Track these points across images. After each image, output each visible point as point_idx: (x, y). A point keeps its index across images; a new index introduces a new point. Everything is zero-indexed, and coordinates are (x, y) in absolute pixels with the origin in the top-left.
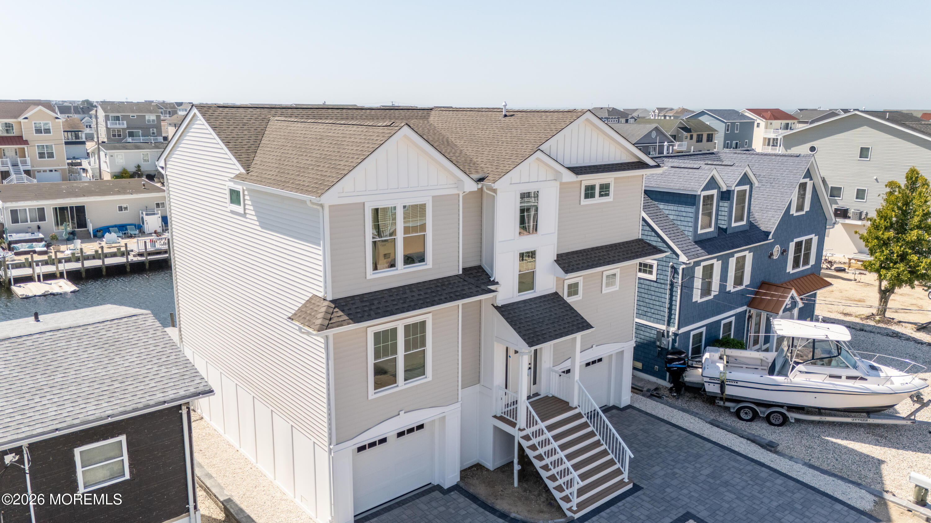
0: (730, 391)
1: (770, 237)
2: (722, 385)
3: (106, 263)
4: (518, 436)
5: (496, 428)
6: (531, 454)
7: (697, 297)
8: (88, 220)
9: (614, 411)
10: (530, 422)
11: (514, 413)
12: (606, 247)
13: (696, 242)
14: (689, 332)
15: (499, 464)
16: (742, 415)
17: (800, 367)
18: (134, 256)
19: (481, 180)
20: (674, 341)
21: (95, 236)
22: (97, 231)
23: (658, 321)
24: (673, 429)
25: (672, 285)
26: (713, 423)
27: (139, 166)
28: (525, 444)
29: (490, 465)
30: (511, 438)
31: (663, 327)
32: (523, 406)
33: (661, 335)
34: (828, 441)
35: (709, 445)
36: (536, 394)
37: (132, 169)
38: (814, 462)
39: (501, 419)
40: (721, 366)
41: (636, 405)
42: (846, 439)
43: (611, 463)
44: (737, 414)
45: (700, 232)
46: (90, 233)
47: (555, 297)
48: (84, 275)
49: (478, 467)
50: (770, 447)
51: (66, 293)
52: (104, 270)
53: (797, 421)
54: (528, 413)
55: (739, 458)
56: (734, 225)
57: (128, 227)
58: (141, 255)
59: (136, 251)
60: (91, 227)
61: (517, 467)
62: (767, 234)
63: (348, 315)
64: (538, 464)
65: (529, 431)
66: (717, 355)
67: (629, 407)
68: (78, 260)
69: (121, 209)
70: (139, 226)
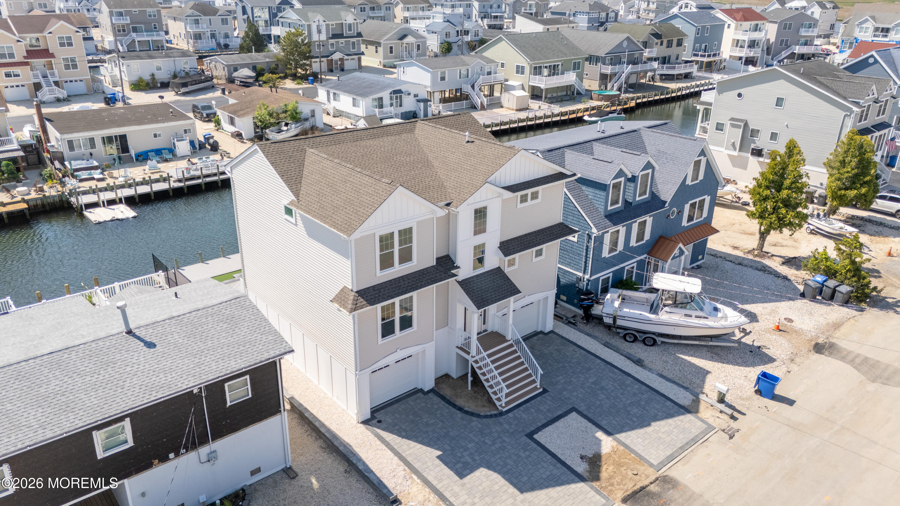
0: (619, 322)
1: (667, 205)
2: (615, 319)
3: (154, 189)
4: (471, 361)
5: (457, 354)
6: (479, 372)
7: (605, 254)
8: (130, 147)
9: (541, 335)
10: (479, 352)
11: (468, 344)
12: (535, 232)
13: (606, 217)
14: (599, 278)
15: (460, 374)
16: (628, 338)
17: (666, 309)
18: (174, 182)
19: (448, 205)
20: (587, 284)
21: (137, 160)
22: (139, 156)
23: (577, 270)
24: (577, 349)
25: (587, 247)
26: (607, 345)
27: (153, 75)
28: (475, 366)
29: (454, 375)
30: (467, 361)
31: (580, 274)
32: (474, 343)
33: (579, 279)
34: (679, 357)
35: (599, 361)
36: (485, 331)
37: (147, 77)
38: (665, 373)
39: (461, 348)
40: (617, 304)
41: (557, 331)
42: (692, 356)
43: (530, 376)
44: (624, 337)
45: (609, 208)
46: (132, 158)
47: (498, 272)
48: (137, 200)
49: (447, 376)
50: (639, 362)
51: (127, 219)
52: (153, 195)
53: (662, 342)
54: (478, 348)
55: (616, 370)
56: (638, 199)
57: (163, 151)
58: (180, 181)
59: (175, 177)
60: (133, 153)
61: (470, 379)
62: (665, 202)
63: (366, 300)
64: (482, 378)
65: (477, 358)
66: (616, 296)
67: (552, 332)
68: (130, 186)
69: (155, 136)
70: (172, 151)
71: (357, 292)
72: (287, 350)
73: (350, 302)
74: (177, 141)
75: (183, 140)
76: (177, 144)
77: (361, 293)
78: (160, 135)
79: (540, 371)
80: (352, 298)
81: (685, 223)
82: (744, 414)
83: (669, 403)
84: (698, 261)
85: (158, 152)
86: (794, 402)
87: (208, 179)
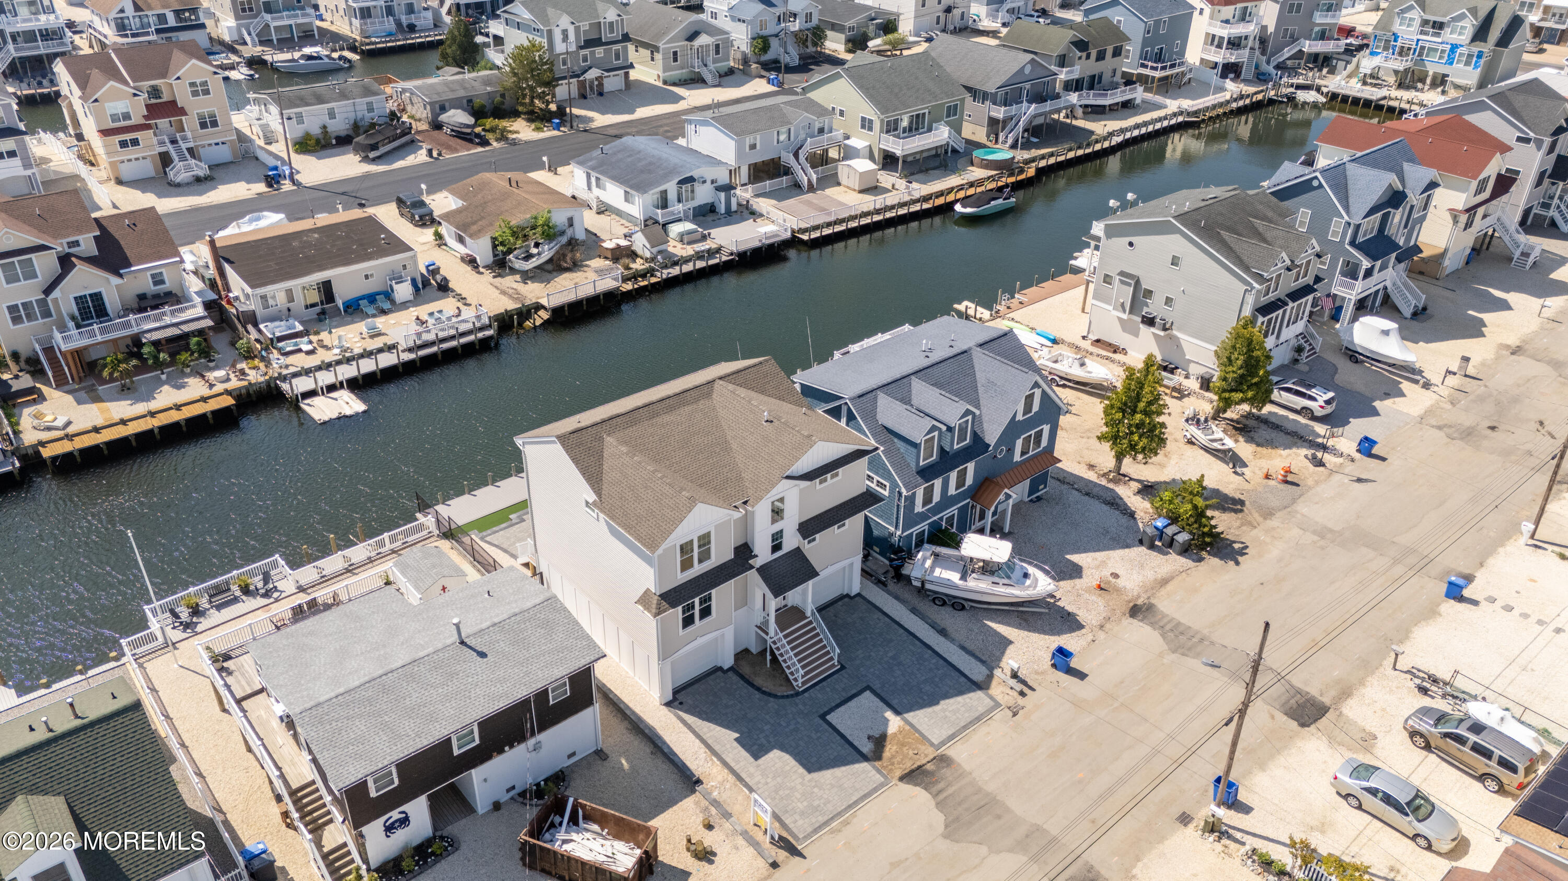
0: (928, 586)
1: (991, 448)
2: (923, 583)
3: (381, 366)
4: (769, 641)
5: (756, 632)
6: (777, 653)
7: (919, 508)
8: (337, 296)
9: (846, 600)
10: (776, 634)
11: (766, 622)
12: (836, 507)
13: (918, 473)
14: (912, 533)
15: (759, 649)
16: (937, 602)
17: (974, 575)
18: (403, 351)
19: (745, 503)
20: (899, 541)
21: (345, 311)
22: (348, 307)
23: (890, 524)
24: (882, 617)
25: (898, 506)
26: (914, 611)
27: (325, 127)
28: (774, 647)
29: (754, 650)
30: (766, 641)
31: (892, 529)
32: (772, 626)
33: (891, 535)
34: (986, 625)
35: (902, 631)
36: (786, 606)
37: (316, 131)
38: (967, 645)
39: (759, 628)
40: (928, 563)
41: (864, 593)
42: (999, 623)
43: (828, 653)
44: (934, 600)
45: (921, 463)
46: (339, 309)
47: (798, 551)
49: (746, 651)
50: (943, 632)
51: (357, 414)
52: (379, 374)
53: (972, 607)
54: (776, 631)
55: (917, 642)
56: (956, 447)
57: (377, 297)
58: (410, 350)
59: (403, 345)
60: (340, 303)
61: (769, 658)
62: (989, 446)
64: (780, 659)
65: (775, 639)
66: (929, 554)
67: (859, 595)
69: (367, 277)
70: (388, 295)
71: (660, 596)
72: (601, 655)
73: (654, 606)
74: (396, 283)
75: (402, 282)
76: (396, 287)
77: (665, 596)
78: (372, 275)
79: (838, 651)
80: (655, 602)
81: (1017, 457)
82: (1033, 690)
83: (962, 679)
84: (1039, 491)
85: (371, 298)
86: (1086, 675)
87: (445, 346)
